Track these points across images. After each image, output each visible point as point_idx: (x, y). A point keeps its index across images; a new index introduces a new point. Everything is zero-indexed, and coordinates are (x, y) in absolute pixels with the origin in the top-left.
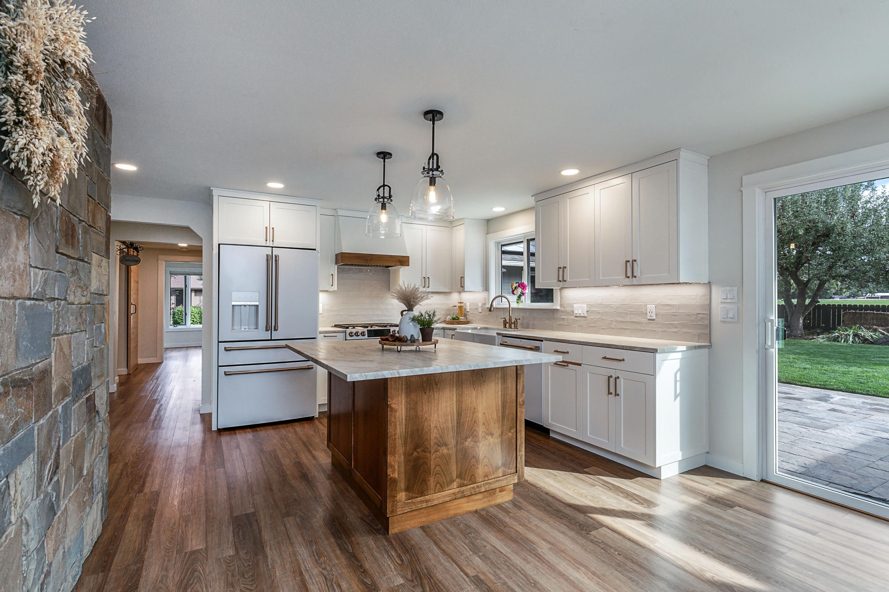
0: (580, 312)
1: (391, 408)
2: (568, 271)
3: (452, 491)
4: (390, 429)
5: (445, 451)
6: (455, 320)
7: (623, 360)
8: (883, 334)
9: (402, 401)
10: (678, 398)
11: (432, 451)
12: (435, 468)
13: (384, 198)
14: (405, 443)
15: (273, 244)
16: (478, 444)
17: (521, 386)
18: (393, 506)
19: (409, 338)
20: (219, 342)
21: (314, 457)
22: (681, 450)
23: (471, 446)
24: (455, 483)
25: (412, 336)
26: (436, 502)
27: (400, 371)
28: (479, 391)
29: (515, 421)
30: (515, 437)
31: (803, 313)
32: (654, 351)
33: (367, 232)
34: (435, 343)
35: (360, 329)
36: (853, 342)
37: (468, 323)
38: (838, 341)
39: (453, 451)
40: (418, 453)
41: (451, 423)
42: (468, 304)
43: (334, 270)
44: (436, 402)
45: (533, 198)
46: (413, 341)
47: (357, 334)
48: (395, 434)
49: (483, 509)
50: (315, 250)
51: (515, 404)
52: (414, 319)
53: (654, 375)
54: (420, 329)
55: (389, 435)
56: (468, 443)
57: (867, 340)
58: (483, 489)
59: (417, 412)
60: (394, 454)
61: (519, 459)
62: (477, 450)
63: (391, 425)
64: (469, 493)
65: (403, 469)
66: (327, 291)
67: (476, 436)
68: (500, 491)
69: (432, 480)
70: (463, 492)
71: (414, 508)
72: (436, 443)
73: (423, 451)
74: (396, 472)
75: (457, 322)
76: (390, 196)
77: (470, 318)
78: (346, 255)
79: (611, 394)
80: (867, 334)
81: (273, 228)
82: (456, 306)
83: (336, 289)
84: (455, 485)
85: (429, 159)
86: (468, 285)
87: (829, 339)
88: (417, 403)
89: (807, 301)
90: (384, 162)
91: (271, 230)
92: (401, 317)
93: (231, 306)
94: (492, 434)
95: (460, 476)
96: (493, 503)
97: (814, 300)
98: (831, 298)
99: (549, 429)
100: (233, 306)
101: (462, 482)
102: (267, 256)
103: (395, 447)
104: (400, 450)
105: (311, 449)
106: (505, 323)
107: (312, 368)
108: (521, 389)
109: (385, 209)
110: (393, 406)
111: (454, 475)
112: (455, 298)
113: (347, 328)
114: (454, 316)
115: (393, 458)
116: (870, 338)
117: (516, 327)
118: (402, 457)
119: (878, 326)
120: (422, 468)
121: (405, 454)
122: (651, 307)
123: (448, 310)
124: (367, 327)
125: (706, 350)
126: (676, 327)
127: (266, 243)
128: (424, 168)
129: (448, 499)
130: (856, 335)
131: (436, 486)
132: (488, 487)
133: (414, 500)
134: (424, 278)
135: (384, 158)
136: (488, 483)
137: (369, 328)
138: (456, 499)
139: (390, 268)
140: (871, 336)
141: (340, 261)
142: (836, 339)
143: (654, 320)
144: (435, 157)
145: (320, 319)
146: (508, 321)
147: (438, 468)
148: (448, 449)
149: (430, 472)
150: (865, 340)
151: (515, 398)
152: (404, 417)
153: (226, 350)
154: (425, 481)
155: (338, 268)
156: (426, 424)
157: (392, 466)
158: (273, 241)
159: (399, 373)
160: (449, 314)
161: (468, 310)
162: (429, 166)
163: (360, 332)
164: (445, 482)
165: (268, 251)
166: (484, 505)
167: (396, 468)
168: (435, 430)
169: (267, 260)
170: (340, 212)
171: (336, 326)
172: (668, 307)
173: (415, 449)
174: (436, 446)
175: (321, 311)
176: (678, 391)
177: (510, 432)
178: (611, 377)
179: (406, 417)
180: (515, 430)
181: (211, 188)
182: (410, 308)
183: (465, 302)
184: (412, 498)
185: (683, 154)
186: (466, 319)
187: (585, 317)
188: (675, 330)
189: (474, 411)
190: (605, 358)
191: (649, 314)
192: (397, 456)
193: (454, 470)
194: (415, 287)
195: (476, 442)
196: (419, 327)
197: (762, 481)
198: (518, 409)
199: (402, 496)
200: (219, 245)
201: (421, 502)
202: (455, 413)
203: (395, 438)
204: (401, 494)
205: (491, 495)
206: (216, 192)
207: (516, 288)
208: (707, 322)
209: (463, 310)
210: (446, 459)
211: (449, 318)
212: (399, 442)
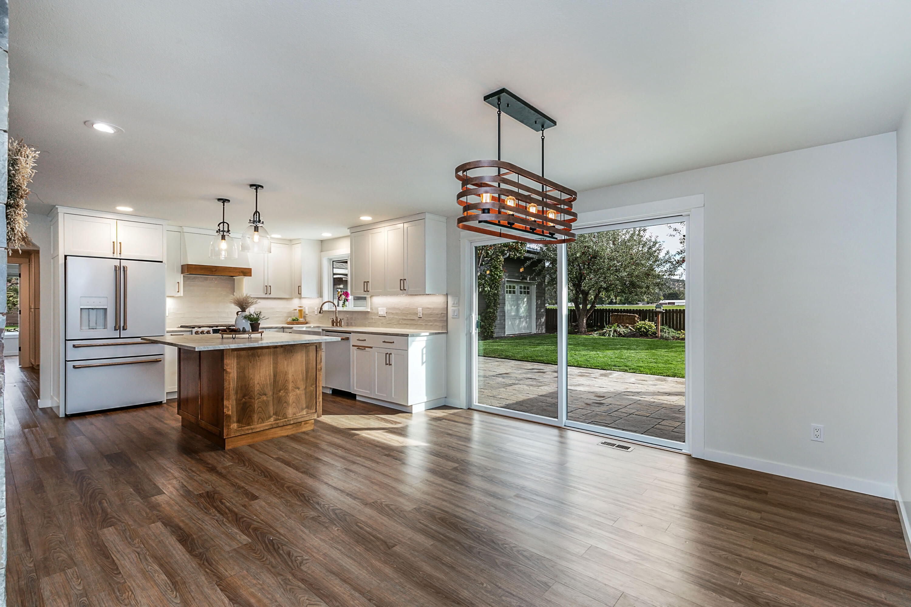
0: (382, 313)
1: (226, 371)
2: (370, 284)
3: (270, 423)
4: (226, 384)
5: (265, 398)
6: (295, 321)
7: (393, 342)
8: (631, 330)
9: (234, 367)
10: (425, 364)
11: (256, 398)
12: (258, 409)
13: (223, 231)
14: (237, 393)
15: (120, 256)
16: (289, 394)
17: (320, 358)
18: (228, 432)
19: (241, 330)
20: (66, 340)
21: (166, 424)
22: (426, 396)
23: (283, 395)
24: (272, 418)
25: (244, 328)
26: (258, 430)
27: (230, 345)
28: (289, 361)
29: (315, 380)
30: (315, 390)
31: (586, 315)
32: (407, 335)
33: (210, 255)
34: (261, 333)
35: (206, 329)
36: (613, 336)
37: (307, 323)
38: (605, 336)
39: (270, 399)
40: (246, 399)
41: (269, 381)
42: (307, 308)
43: (180, 278)
44: (259, 368)
45: (349, 230)
46: (244, 331)
47: (202, 332)
48: (229, 388)
49: (292, 435)
50: (161, 262)
51: (315, 370)
52: (246, 317)
53: (407, 350)
54: (250, 324)
55: (225, 388)
56: (282, 393)
57: (621, 334)
58: (292, 422)
59: (244, 374)
60: (228, 399)
61: (318, 404)
62: (288, 398)
63: (226, 382)
64: (282, 424)
65: (235, 410)
66: (173, 297)
67: (287, 389)
68: (305, 424)
69: (256, 416)
70: (278, 423)
71: (243, 433)
72: (258, 393)
73: (249, 398)
74: (230, 411)
75: (296, 323)
76: (228, 231)
77: (308, 319)
78: (192, 266)
79: (387, 364)
80: (622, 330)
81: (120, 243)
82: (296, 310)
83: (182, 295)
84: (272, 419)
85: (254, 215)
86: (304, 293)
87: (600, 335)
88: (244, 368)
89: (589, 307)
90: (224, 205)
91: (119, 245)
92: (236, 316)
93: (80, 309)
94: (298, 388)
95: (276, 414)
96: (300, 431)
97: (593, 306)
98: (637, 304)
99: (356, 395)
100: (81, 309)
101: (278, 417)
102: (116, 267)
103: (229, 395)
104: (233, 397)
105: (162, 420)
106: (333, 322)
107: (161, 361)
108: (319, 360)
109: (225, 239)
110: (228, 370)
111: (272, 413)
112: (295, 303)
113: (194, 328)
114: (294, 318)
115: (228, 402)
116: (622, 333)
117: (341, 326)
118: (234, 402)
119: (629, 324)
120: (248, 409)
121: (236, 400)
122: (420, 309)
123: (289, 313)
124: (212, 327)
125: (444, 335)
126: (432, 322)
127: (113, 256)
128: (250, 220)
129: (267, 428)
130: (615, 331)
131: (259, 420)
132: (295, 421)
133: (243, 428)
134: (266, 286)
135: (223, 203)
136: (296, 419)
137: (214, 328)
138: (273, 428)
139: (234, 277)
140: (624, 331)
141: (186, 271)
142: (603, 334)
143: (421, 318)
144: (258, 213)
145: (168, 321)
146: (335, 321)
147: (260, 409)
148: (267, 397)
149: (254, 412)
150: (620, 335)
151: (315, 366)
152: (235, 377)
153: (74, 346)
154: (250, 417)
155: (184, 276)
156: (251, 382)
157: (228, 407)
158: (120, 254)
159: (229, 347)
160: (290, 317)
161: (307, 313)
162: (254, 219)
163: (206, 331)
164: (265, 417)
165: (117, 263)
166: (293, 432)
167: (230, 408)
168: (258, 385)
169: (116, 270)
170: (186, 229)
171: (182, 327)
172: (428, 310)
173: (244, 397)
174: (258, 395)
175: (167, 315)
176: (424, 360)
177: (312, 387)
178: (387, 353)
179: (237, 377)
180: (315, 385)
181: (57, 206)
182: (243, 310)
183: (304, 307)
184: (241, 427)
185: (428, 216)
186: (305, 320)
187: (385, 317)
188: (431, 324)
189: (286, 374)
190: (384, 342)
191: (419, 314)
192: (231, 401)
193: (271, 410)
194: (246, 295)
195: (287, 393)
196: (249, 322)
197: (469, 409)
198: (317, 373)
199: (234, 426)
200: (66, 256)
201: (248, 429)
202: (272, 375)
203: (229, 390)
204: (234, 425)
205: (297, 426)
206: (61, 210)
207: (341, 295)
208: (445, 319)
209: (303, 313)
210: (266, 404)
211: (290, 319)
212: (232, 392)
